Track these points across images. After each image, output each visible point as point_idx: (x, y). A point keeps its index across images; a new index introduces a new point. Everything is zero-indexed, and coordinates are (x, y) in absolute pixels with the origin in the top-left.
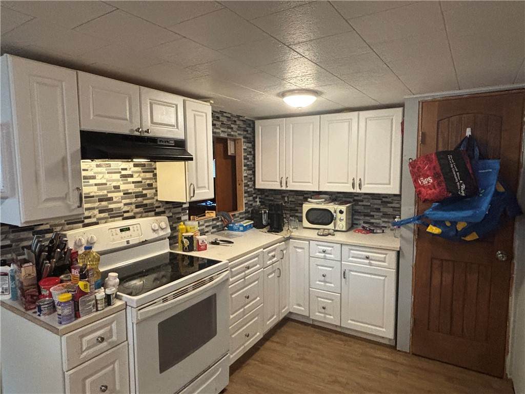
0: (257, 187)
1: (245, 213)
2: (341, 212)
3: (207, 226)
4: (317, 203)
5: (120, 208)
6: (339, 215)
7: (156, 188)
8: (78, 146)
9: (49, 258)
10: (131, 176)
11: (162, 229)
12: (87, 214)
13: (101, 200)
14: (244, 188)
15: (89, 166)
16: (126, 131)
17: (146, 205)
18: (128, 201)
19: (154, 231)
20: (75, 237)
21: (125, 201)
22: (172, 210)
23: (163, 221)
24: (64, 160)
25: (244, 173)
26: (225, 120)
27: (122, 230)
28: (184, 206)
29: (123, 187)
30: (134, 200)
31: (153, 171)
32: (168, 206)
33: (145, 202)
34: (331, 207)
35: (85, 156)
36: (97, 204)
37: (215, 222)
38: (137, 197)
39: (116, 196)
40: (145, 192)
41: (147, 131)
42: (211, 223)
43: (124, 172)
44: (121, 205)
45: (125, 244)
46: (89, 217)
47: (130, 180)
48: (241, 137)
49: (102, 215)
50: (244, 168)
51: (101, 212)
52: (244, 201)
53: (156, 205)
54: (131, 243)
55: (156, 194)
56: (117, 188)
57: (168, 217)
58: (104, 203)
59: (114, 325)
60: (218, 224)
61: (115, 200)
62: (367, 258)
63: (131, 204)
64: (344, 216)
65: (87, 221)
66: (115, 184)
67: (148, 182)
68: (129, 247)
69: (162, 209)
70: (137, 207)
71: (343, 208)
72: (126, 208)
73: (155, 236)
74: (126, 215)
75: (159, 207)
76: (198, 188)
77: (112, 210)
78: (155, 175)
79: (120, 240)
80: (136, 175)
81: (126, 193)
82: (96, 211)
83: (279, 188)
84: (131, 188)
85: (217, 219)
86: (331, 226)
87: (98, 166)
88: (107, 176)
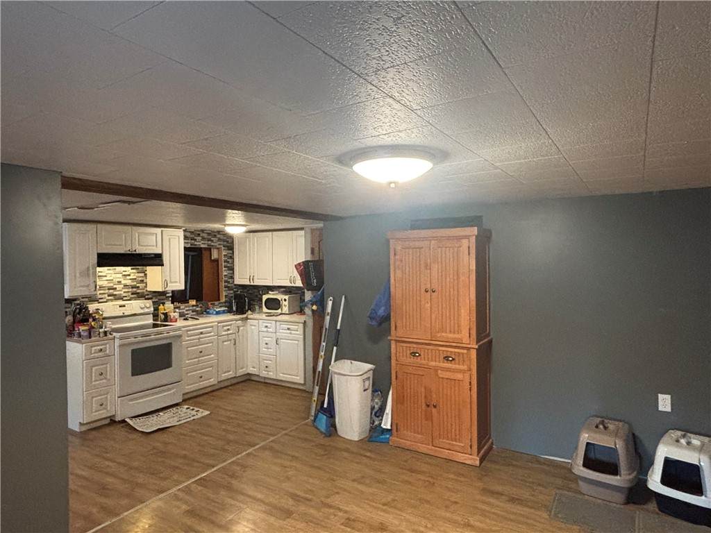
0: (235, 283)
1: (225, 303)
2: (285, 300)
3: (187, 310)
4: (273, 294)
5: (121, 294)
6: (284, 303)
7: (146, 283)
8: (96, 261)
9: (79, 314)
10: (129, 275)
11: (147, 308)
12: (100, 296)
13: (109, 289)
14: (224, 284)
15: (103, 270)
16: (122, 252)
17: (138, 293)
18: (127, 290)
19: (142, 308)
20: (92, 307)
21: (124, 290)
22: (158, 297)
23: (149, 303)
24: (88, 268)
25: (225, 272)
26: (205, 236)
27: (120, 306)
28: (167, 295)
29: (123, 282)
30: (130, 290)
31: (144, 272)
32: (154, 294)
33: (138, 291)
34: (280, 297)
35: (99, 265)
36: (107, 291)
37: (194, 308)
38: (132, 288)
39: (119, 287)
40: (138, 285)
41: (135, 251)
42: (191, 308)
43: (124, 273)
44: (122, 292)
45: (122, 314)
46: (102, 298)
47: (128, 277)
48: (222, 246)
49: (110, 298)
50: (224, 269)
51: (109, 296)
52: (224, 294)
53: (147, 293)
54: (126, 314)
55: (146, 287)
56: (120, 282)
57: (153, 302)
58: (111, 291)
59: (108, 345)
60: (197, 309)
61: (118, 289)
62: (288, 329)
63: (128, 292)
64: (286, 303)
65: (100, 301)
66: (119, 280)
67: (140, 279)
68: (124, 316)
69: (150, 296)
70: (132, 294)
71: (287, 297)
72: (125, 295)
73: (142, 311)
74: (124, 298)
75: (148, 295)
76: (171, 282)
77: (116, 295)
78: (146, 275)
79: (119, 312)
80: (132, 275)
81: (125, 286)
82: (106, 295)
83: (248, 283)
84: (129, 282)
85: (197, 306)
86: (279, 311)
87: (108, 270)
88: (114, 275)
